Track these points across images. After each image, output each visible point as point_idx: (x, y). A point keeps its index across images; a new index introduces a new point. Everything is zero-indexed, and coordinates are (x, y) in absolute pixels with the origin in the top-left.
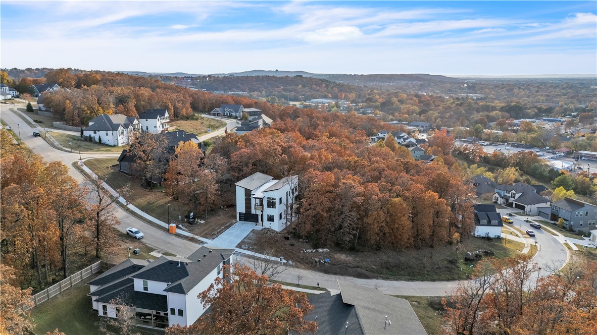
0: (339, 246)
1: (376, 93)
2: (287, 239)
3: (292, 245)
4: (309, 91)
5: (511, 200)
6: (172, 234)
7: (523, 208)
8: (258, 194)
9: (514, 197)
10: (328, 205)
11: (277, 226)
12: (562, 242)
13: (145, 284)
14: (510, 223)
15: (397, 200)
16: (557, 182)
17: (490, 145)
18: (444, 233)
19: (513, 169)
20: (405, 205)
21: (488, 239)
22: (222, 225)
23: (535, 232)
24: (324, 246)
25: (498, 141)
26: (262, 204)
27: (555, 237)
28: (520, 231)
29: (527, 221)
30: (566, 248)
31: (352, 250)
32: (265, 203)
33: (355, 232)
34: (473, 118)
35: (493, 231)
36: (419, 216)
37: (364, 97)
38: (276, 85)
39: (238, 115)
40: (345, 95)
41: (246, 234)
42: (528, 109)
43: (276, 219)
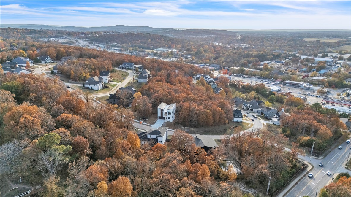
0: (191, 126)
1: (191, 45)
2: (175, 124)
3: (177, 126)
4: (155, 43)
5: (249, 107)
6: (141, 124)
7: (252, 110)
8: (165, 110)
9: (250, 106)
10: (188, 113)
11: (171, 120)
12: (262, 122)
13: (151, 136)
14: (247, 116)
15: (208, 111)
16: (270, 98)
17: (248, 77)
18: (223, 121)
19: (254, 92)
20: (211, 113)
21: (238, 122)
22: (154, 121)
24: (187, 126)
25: (252, 75)
26: (166, 114)
27: (260, 121)
28: (249, 119)
29: (253, 115)
30: (263, 124)
31: (195, 127)
32: (168, 113)
33: (196, 121)
34: (241, 62)
35: (239, 120)
36: (215, 116)
37: (186, 47)
38: (136, 39)
39: (132, 68)
40: (175, 46)
41: (162, 123)
42: (268, 56)
43: (172, 118)
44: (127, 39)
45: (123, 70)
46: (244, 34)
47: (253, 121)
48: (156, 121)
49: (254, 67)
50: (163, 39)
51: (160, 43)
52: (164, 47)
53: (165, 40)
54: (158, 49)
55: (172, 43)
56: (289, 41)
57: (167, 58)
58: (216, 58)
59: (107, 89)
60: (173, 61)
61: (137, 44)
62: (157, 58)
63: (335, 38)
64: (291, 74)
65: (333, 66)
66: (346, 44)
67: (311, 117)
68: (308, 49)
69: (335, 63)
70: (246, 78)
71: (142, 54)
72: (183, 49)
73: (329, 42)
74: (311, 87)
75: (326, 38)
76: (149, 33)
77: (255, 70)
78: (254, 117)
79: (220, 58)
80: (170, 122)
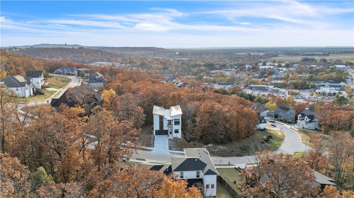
1: (133, 58)
2: (189, 142)
3: (194, 144)
4: (91, 57)
8: (168, 118)
12: (289, 128)
13: (182, 173)
24: (209, 143)
26: (171, 124)
30: (294, 130)
32: (173, 123)
34: (193, 71)
37: (127, 60)
39: (73, 73)
40: (115, 60)
41: (167, 142)
42: (216, 65)
43: (180, 131)
44: (57, 53)
45: (62, 76)
47: (275, 126)
48: (154, 140)
49: (209, 74)
50: (99, 53)
51: (97, 57)
52: (103, 61)
53: (101, 54)
54: (95, 63)
55: (111, 57)
58: (165, 69)
59: (42, 96)
61: (69, 59)
65: (278, 72)
69: (278, 70)
72: (125, 62)
74: (278, 89)
75: (252, 52)
77: (212, 78)
78: (270, 121)
79: (169, 69)
80: (178, 138)
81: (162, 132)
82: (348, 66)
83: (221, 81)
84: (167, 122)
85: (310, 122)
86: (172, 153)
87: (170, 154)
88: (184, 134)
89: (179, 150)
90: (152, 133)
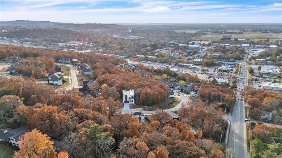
1: (96, 38)
4: (65, 37)
5: (171, 86)
7: (174, 88)
10: (146, 96)
12: (185, 96)
17: (152, 63)
19: (165, 74)
21: (171, 98)
23: (180, 95)
24: (145, 106)
25: (154, 61)
29: (176, 92)
32: (131, 98)
34: (142, 51)
35: (172, 96)
37: (93, 40)
38: (46, 34)
39: (69, 62)
40: (84, 39)
41: (129, 106)
42: (158, 45)
43: (134, 101)
44: (38, 34)
46: (131, 27)
47: (179, 95)
48: (123, 105)
49: (152, 54)
50: (70, 33)
51: (69, 37)
52: (74, 40)
53: (72, 34)
54: (69, 42)
55: (80, 37)
56: (166, 33)
57: (81, 50)
58: (122, 49)
60: (88, 53)
61: (49, 39)
62: (72, 50)
63: (193, 30)
64: (178, 58)
65: (201, 50)
66: (203, 34)
67: (216, 89)
68: (181, 39)
69: (202, 48)
70: (151, 63)
71: (57, 48)
72: (91, 41)
73: (192, 33)
74: (196, 67)
75: (188, 30)
76: (57, 29)
77: (154, 57)
78: (178, 93)
79: (125, 49)
80: (133, 104)
81: (126, 101)
82: (251, 45)
83: (160, 60)
84: (129, 98)
85: (196, 93)
86: (131, 110)
87: (130, 110)
88: (135, 102)
89: (133, 109)
90: (122, 102)
